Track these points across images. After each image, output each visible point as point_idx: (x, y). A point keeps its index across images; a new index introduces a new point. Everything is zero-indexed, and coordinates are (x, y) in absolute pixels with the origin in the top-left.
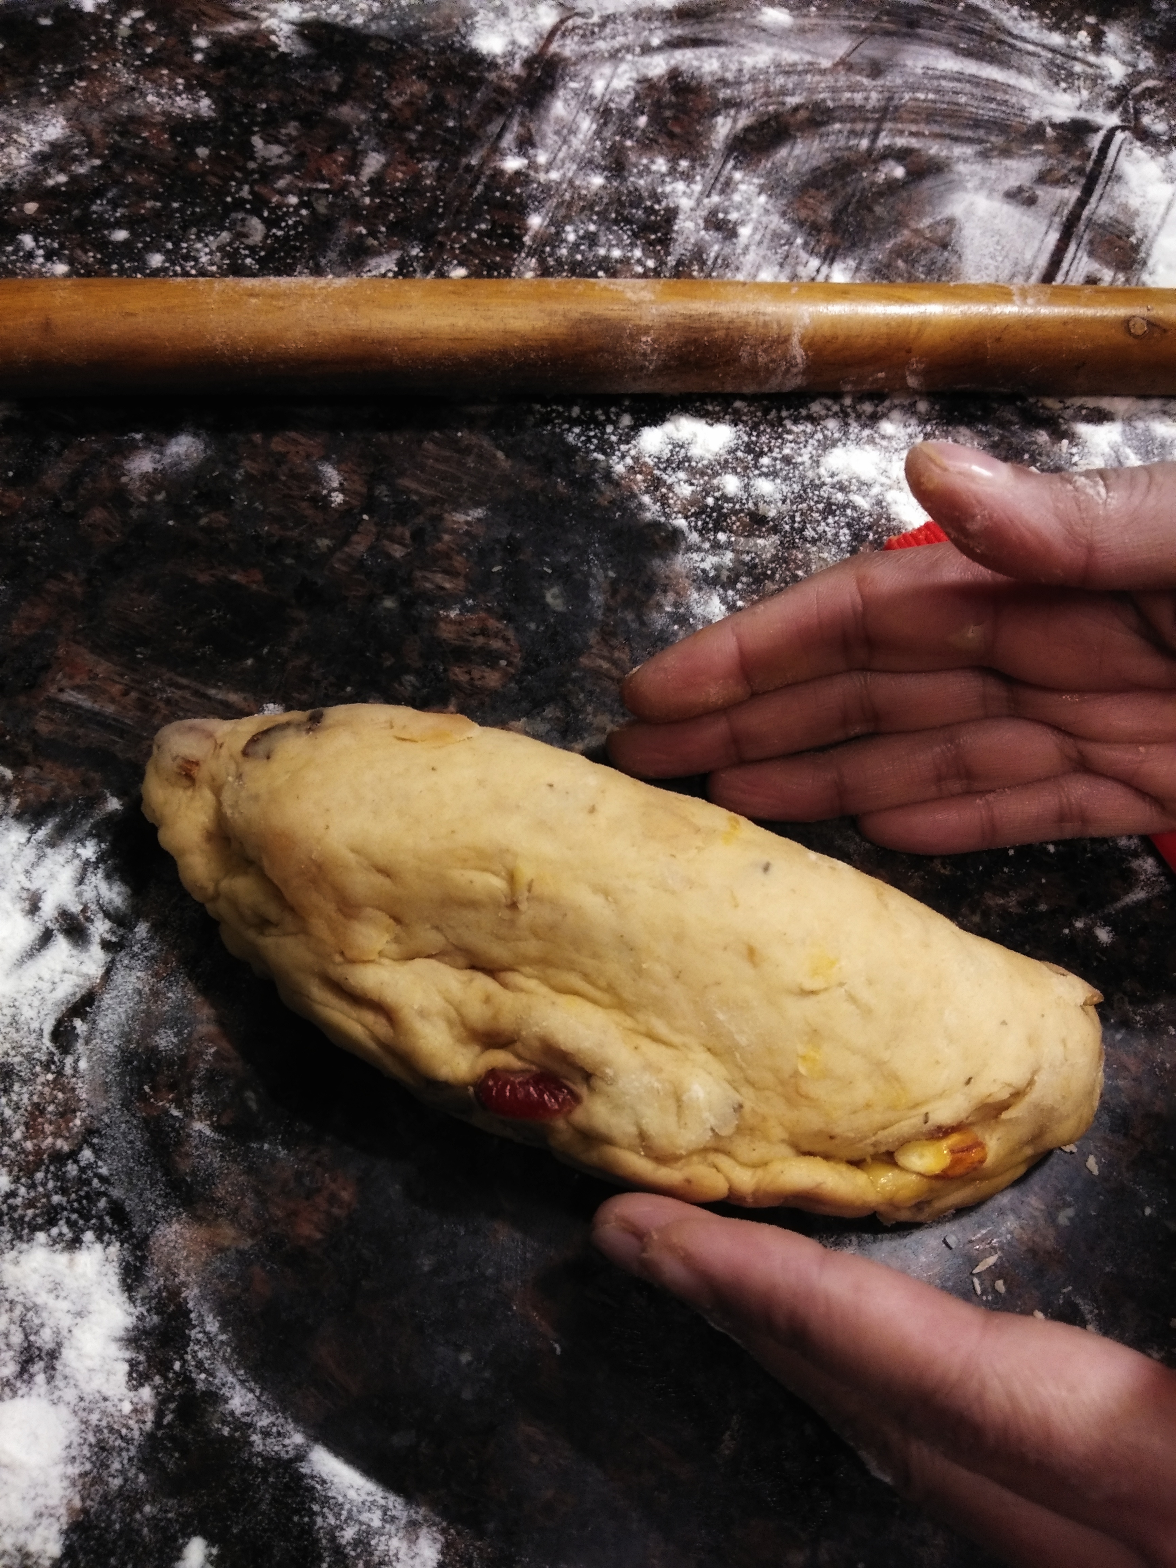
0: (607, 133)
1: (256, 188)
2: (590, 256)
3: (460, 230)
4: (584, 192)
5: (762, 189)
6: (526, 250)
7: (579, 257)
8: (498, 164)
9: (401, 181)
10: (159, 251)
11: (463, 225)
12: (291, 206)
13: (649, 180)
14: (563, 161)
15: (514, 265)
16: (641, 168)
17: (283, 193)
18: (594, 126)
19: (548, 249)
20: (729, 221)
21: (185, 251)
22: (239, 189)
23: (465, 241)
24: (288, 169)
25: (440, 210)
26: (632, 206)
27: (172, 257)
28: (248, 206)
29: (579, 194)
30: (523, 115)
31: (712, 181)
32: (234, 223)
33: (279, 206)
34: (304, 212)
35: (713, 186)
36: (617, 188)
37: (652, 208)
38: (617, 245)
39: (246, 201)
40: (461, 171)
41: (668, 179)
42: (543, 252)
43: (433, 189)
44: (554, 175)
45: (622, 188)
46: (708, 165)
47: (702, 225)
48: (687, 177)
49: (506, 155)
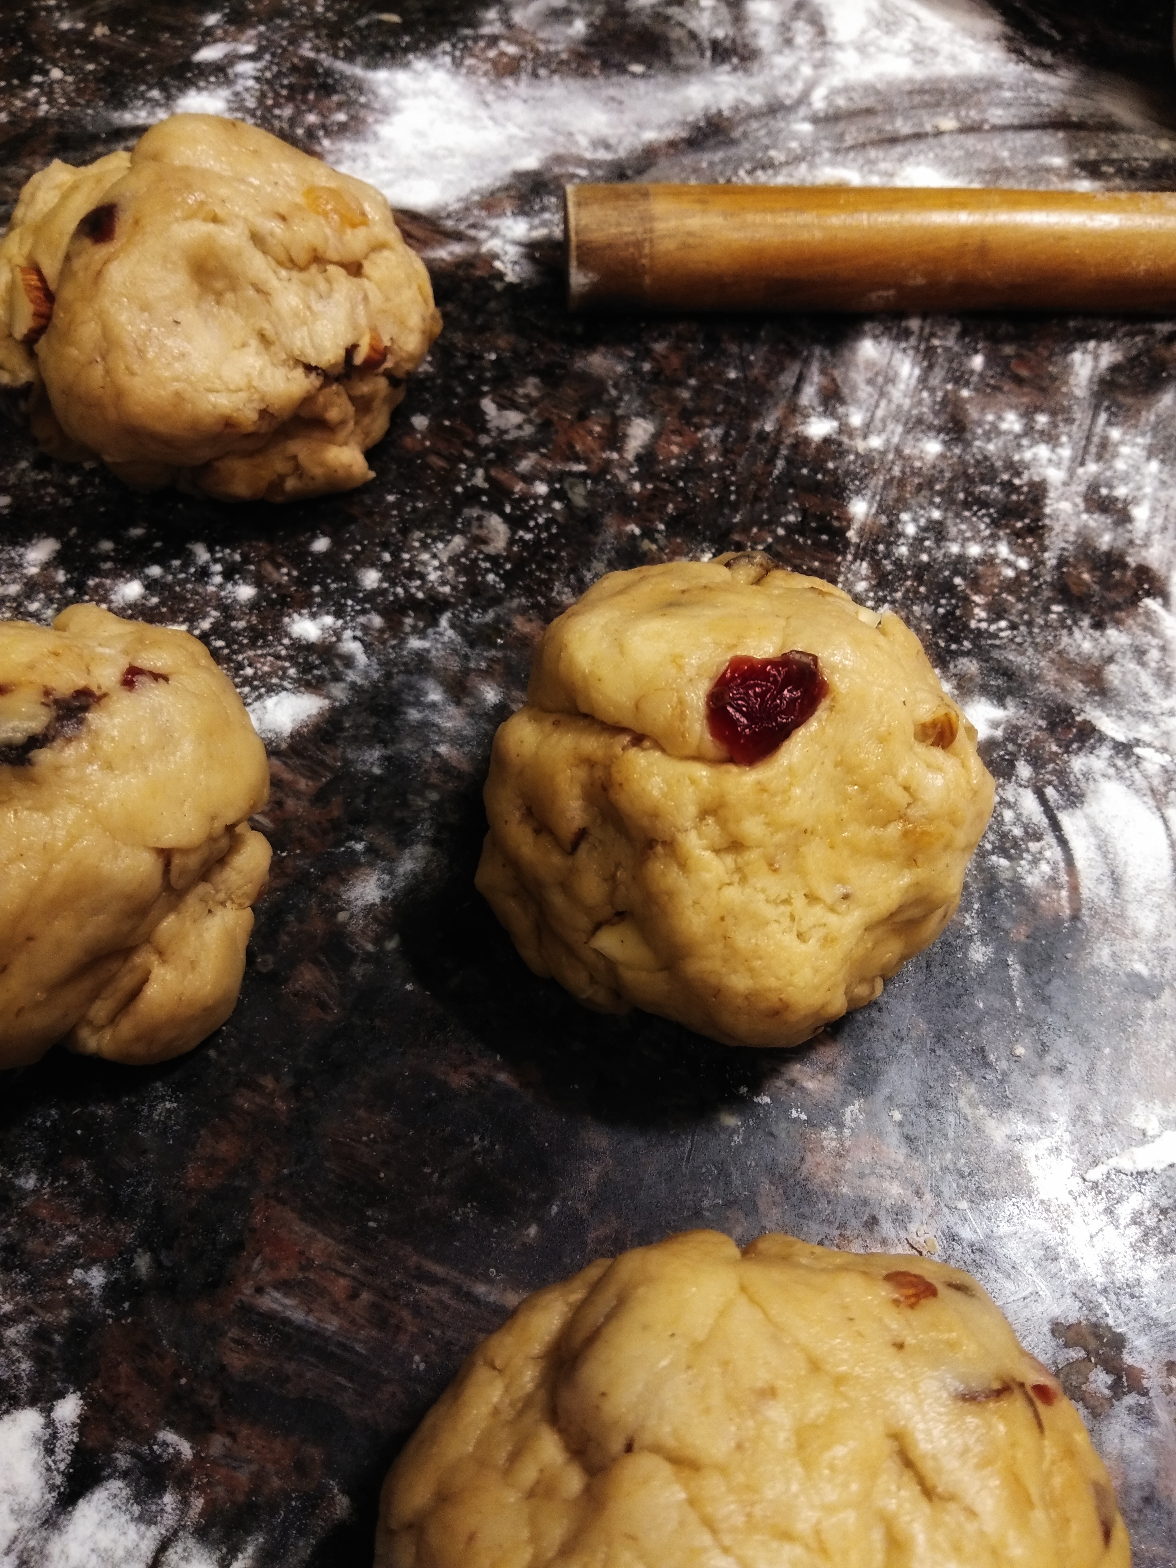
0: (935, 380)
1: (493, 473)
2: (939, 555)
3: (762, 525)
4: (918, 464)
5: (1151, 453)
6: (852, 550)
7: (925, 558)
8: (800, 428)
9: (678, 457)
10: (373, 565)
11: (765, 517)
12: (540, 497)
13: (1000, 443)
14: (884, 421)
15: (839, 573)
16: (987, 427)
17: (528, 479)
18: (917, 372)
19: (881, 547)
20: (1117, 499)
21: (407, 564)
22: (472, 475)
23: (770, 540)
24: (531, 445)
25: (733, 497)
26: (983, 481)
27: (390, 572)
28: (484, 499)
29: (912, 467)
30: (823, 359)
31: (1083, 443)
32: (468, 523)
33: (525, 498)
34: (557, 505)
35: (1085, 451)
36: (960, 457)
37: (1010, 483)
38: (973, 538)
39: (482, 491)
40: (752, 440)
41: (1025, 442)
42: (875, 552)
43: (720, 467)
44: (875, 442)
45: (968, 457)
46: (1074, 420)
47: (1082, 506)
48: (1050, 437)
49: (808, 416)
